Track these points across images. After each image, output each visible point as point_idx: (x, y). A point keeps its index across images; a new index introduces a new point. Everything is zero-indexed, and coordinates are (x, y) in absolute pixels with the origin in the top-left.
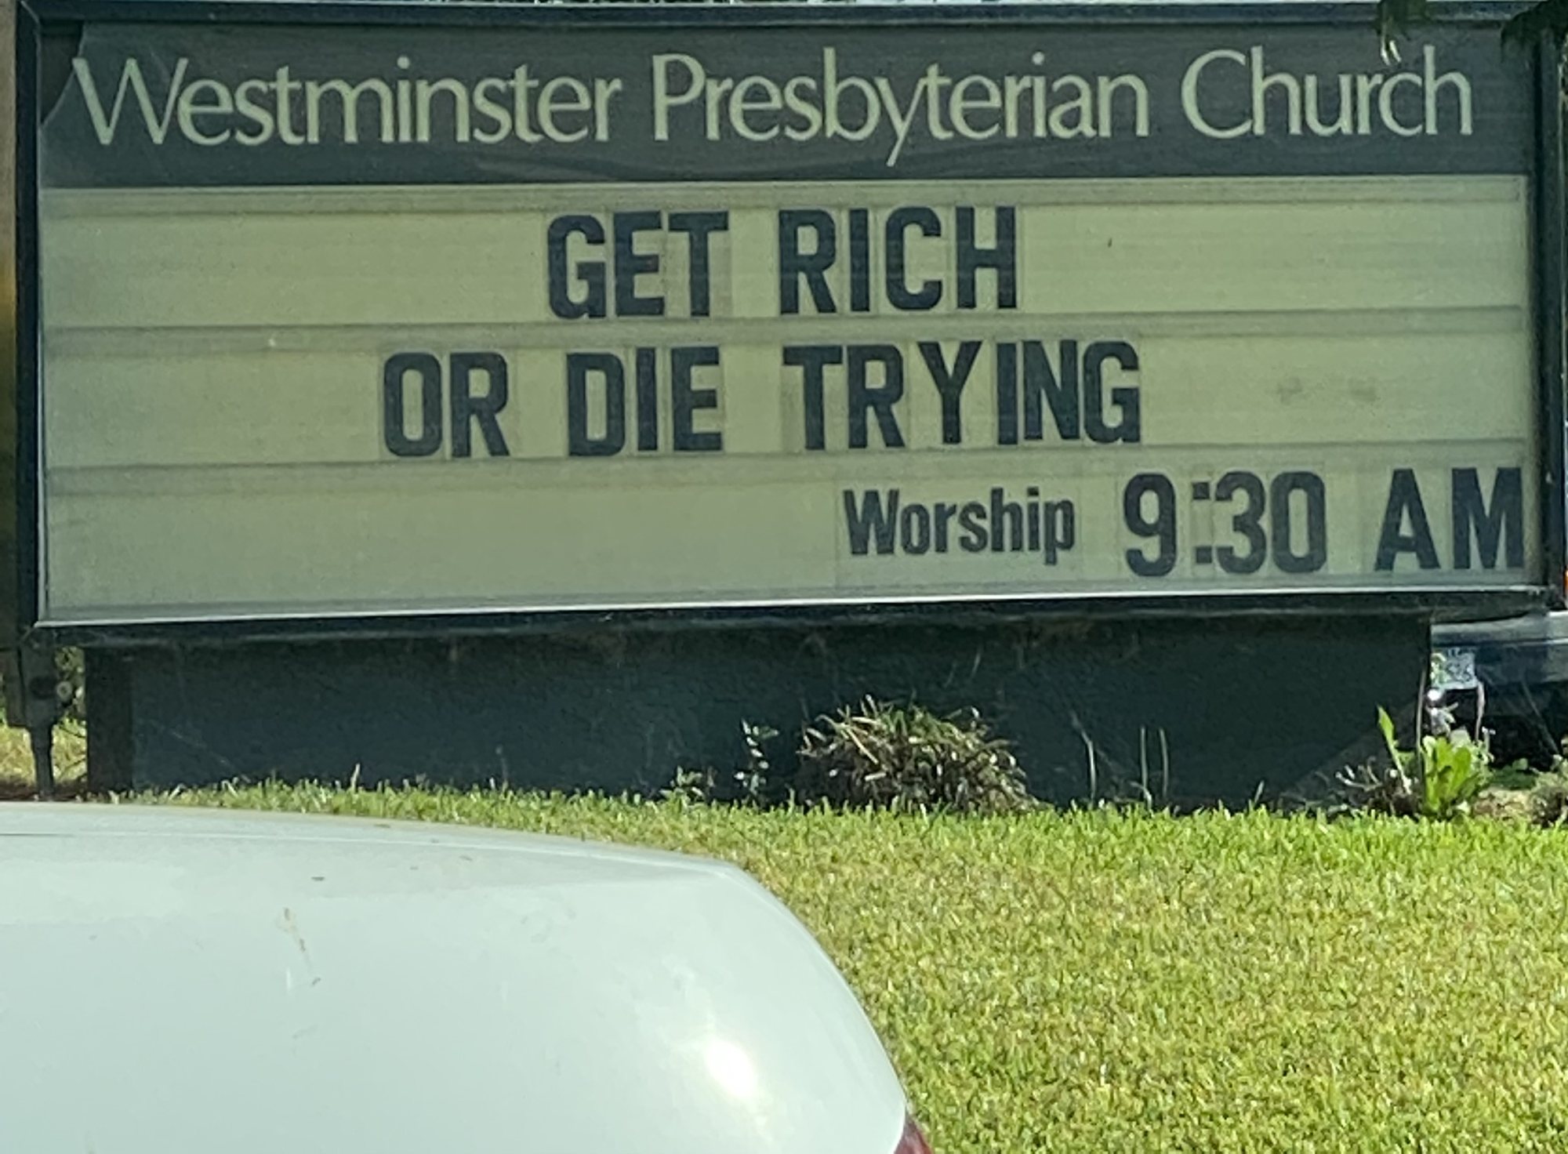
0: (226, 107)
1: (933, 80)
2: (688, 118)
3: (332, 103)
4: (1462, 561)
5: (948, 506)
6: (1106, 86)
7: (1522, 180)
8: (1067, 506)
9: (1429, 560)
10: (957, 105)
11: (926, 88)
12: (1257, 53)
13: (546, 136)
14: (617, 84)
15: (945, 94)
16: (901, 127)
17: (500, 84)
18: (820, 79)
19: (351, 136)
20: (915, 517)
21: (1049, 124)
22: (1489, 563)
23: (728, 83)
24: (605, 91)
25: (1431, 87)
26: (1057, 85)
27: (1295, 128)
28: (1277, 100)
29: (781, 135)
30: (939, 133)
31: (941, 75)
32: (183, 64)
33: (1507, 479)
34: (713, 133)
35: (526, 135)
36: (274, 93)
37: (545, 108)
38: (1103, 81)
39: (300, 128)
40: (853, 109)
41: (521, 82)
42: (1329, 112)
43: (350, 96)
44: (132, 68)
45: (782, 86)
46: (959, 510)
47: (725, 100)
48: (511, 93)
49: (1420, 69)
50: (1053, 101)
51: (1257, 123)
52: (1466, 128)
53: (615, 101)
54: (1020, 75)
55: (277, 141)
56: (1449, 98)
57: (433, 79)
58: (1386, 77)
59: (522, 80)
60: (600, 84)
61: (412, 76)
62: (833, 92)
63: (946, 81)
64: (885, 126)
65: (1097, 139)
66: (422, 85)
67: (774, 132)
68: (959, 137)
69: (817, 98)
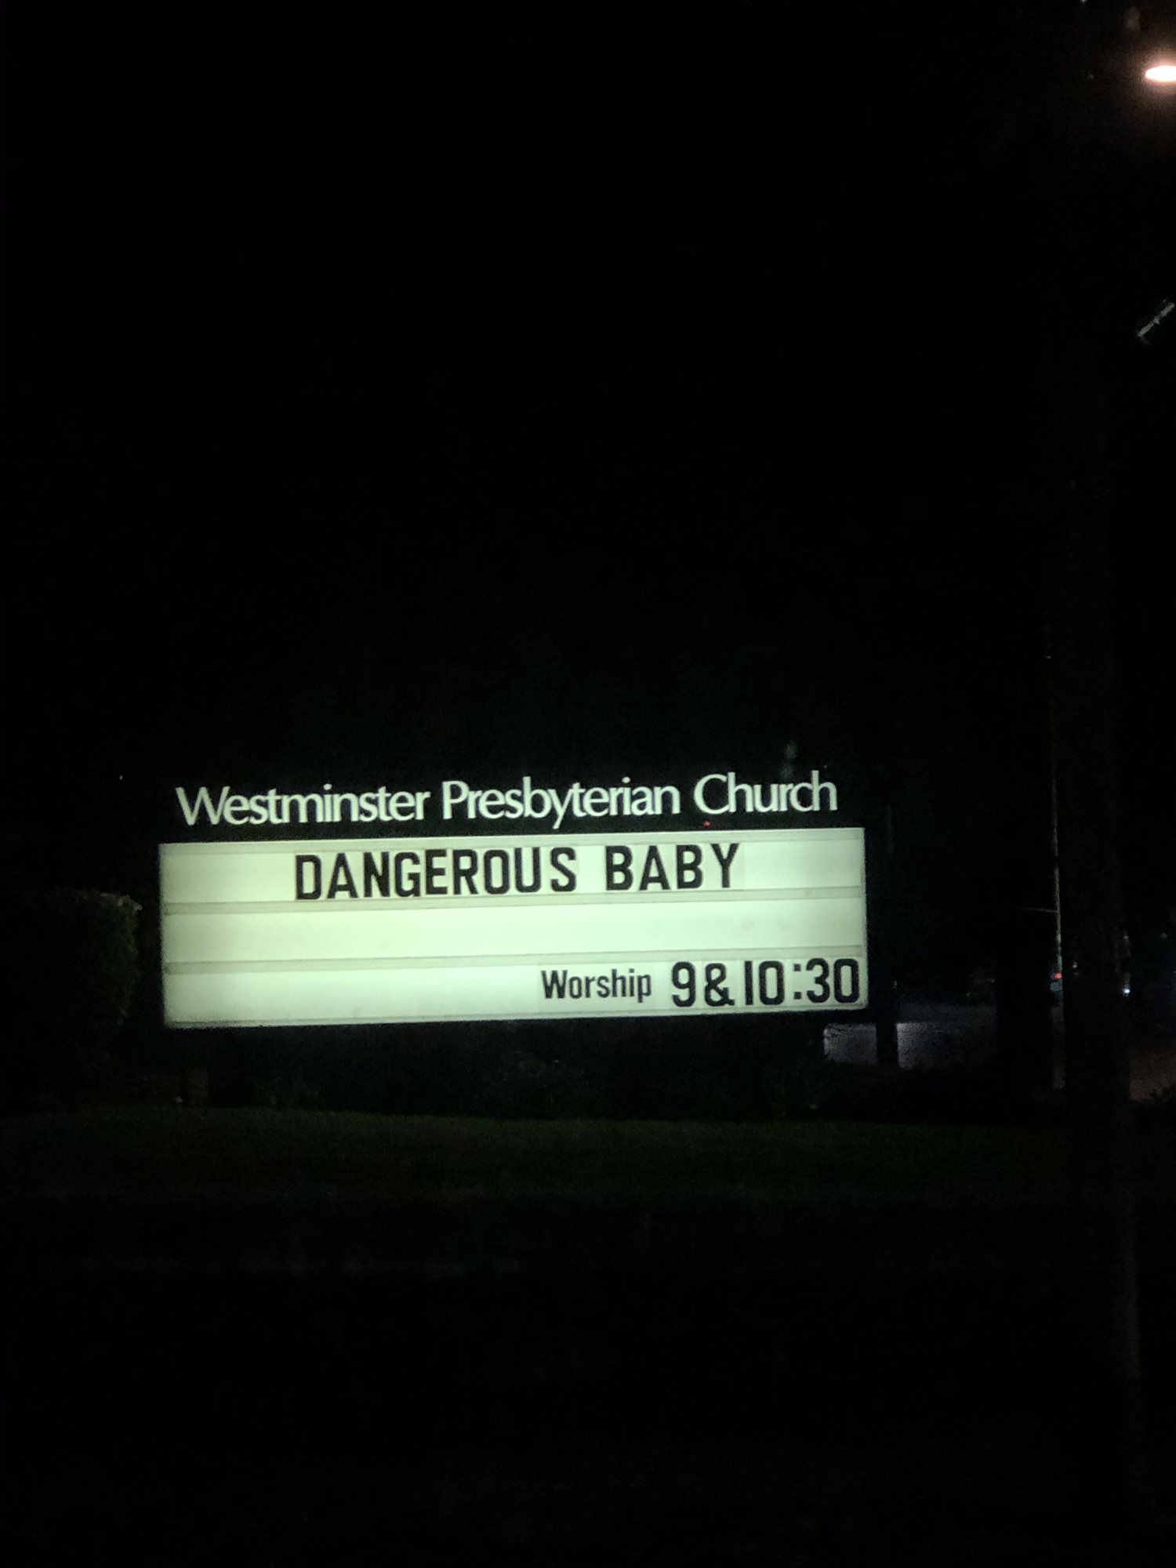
0: (245, 808)
1: (575, 790)
2: (460, 810)
3: (294, 807)
5: (591, 977)
6: (659, 791)
7: (859, 832)
8: (648, 977)
10: (587, 801)
11: (572, 795)
12: (732, 775)
13: (393, 817)
14: (427, 795)
15: (582, 796)
16: (561, 811)
17: (372, 796)
18: (522, 791)
19: (303, 820)
20: (575, 982)
21: (631, 809)
23: (479, 793)
25: (816, 789)
26: (635, 791)
27: (749, 809)
28: (741, 797)
29: (505, 815)
30: (578, 813)
31: (580, 788)
32: (226, 790)
34: (472, 815)
35: (385, 818)
36: (267, 801)
37: (394, 805)
38: (657, 789)
39: (279, 815)
40: (537, 804)
42: (766, 799)
43: (303, 801)
44: (203, 793)
45: (504, 792)
46: (596, 979)
47: (477, 800)
48: (377, 799)
49: (809, 781)
50: (633, 798)
51: (731, 807)
52: (833, 806)
53: (426, 802)
54: (617, 787)
55: (268, 822)
56: (824, 794)
57: (341, 793)
58: (795, 784)
59: (382, 793)
60: (419, 795)
61: (331, 792)
62: (528, 796)
63: (583, 791)
64: (553, 809)
65: (654, 815)
66: (336, 797)
67: (501, 814)
68: (588, 815)
69: (521, 799)
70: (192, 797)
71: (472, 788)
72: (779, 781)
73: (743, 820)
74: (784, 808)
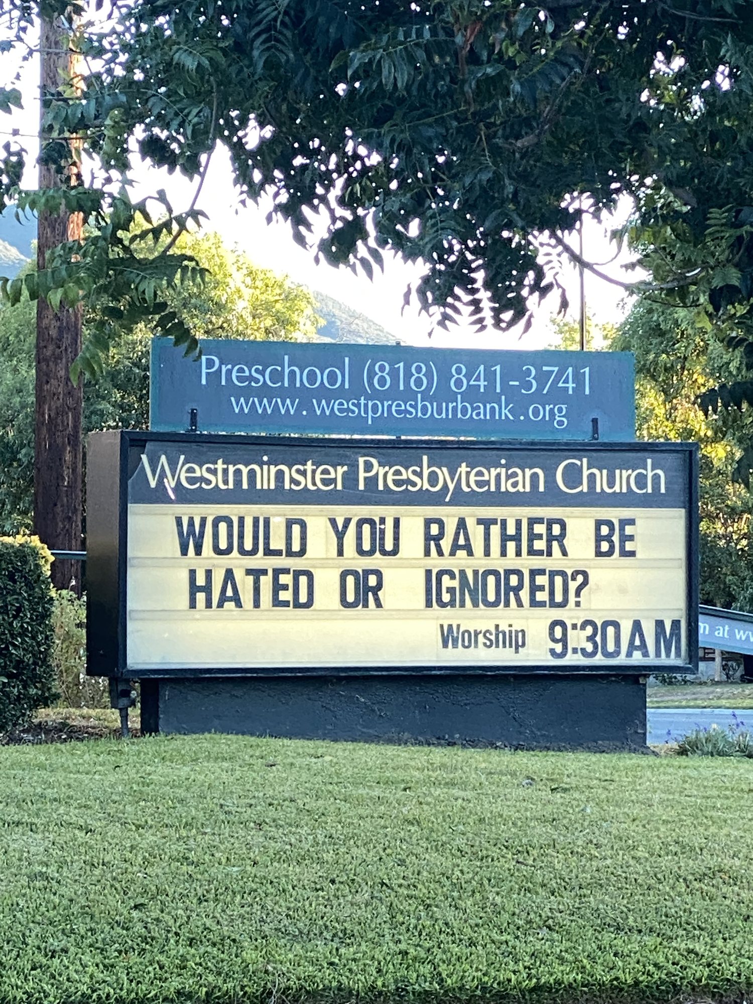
0: (198, 474)
1: (463, 469)
2: (371, 482)
3: (238, 472)
4: (658, 654)
6: (528, 472)
7: (684, 510)
9: (646, 654)
10: (472, 478)
11: (461, 473)
12: (585, 460)
13: (318, 487)
14: (345, 468)
15: (468, 473)
16: (451, 487)
17: (301, 468)
18: (421, 468)
19: (245, 486)
21: (506, 486)
22: (668, 655)
23: (387, 468)
24: (341, 470)
25: (650, 475)
26: (510, 472)
27: (599, 490)
28: (592, 477)
29: (407, 488)
30: (465, 489)
31: (467, 467)
32: (182, 457)
33: (676, 624)
34: (381, 487)
35: (311, 487)
36: (216, 469)
37: (318, 476)
38: (527, 470)
39: (226, 482)
40: (433, 479)
41: (309, 466)
42: (611, 484)
43: (245, 470)
44: (163, 459)
45: (407, 468)
47: (386, 475)
48: (305, 471)
49: (645, 468)
50: (508, 477)
52: (663, 491)
53: (344, 475)
54: (496, 467)
55: (216, 488)
56: (656, 478)
57: (276, 465)
58: (633, 471)
60: (339, 468)
61: (269, 463)
62: (426, 472)
63: (469, 469)
64: (446, 486)
65: (524, 492)
66: (272, 467)
67: (404, 487)
68: (473, 490)
69: (420, 475)
70: (154, 464)
71: (381, 464)
72: (621, 467)
73: (591, 499)
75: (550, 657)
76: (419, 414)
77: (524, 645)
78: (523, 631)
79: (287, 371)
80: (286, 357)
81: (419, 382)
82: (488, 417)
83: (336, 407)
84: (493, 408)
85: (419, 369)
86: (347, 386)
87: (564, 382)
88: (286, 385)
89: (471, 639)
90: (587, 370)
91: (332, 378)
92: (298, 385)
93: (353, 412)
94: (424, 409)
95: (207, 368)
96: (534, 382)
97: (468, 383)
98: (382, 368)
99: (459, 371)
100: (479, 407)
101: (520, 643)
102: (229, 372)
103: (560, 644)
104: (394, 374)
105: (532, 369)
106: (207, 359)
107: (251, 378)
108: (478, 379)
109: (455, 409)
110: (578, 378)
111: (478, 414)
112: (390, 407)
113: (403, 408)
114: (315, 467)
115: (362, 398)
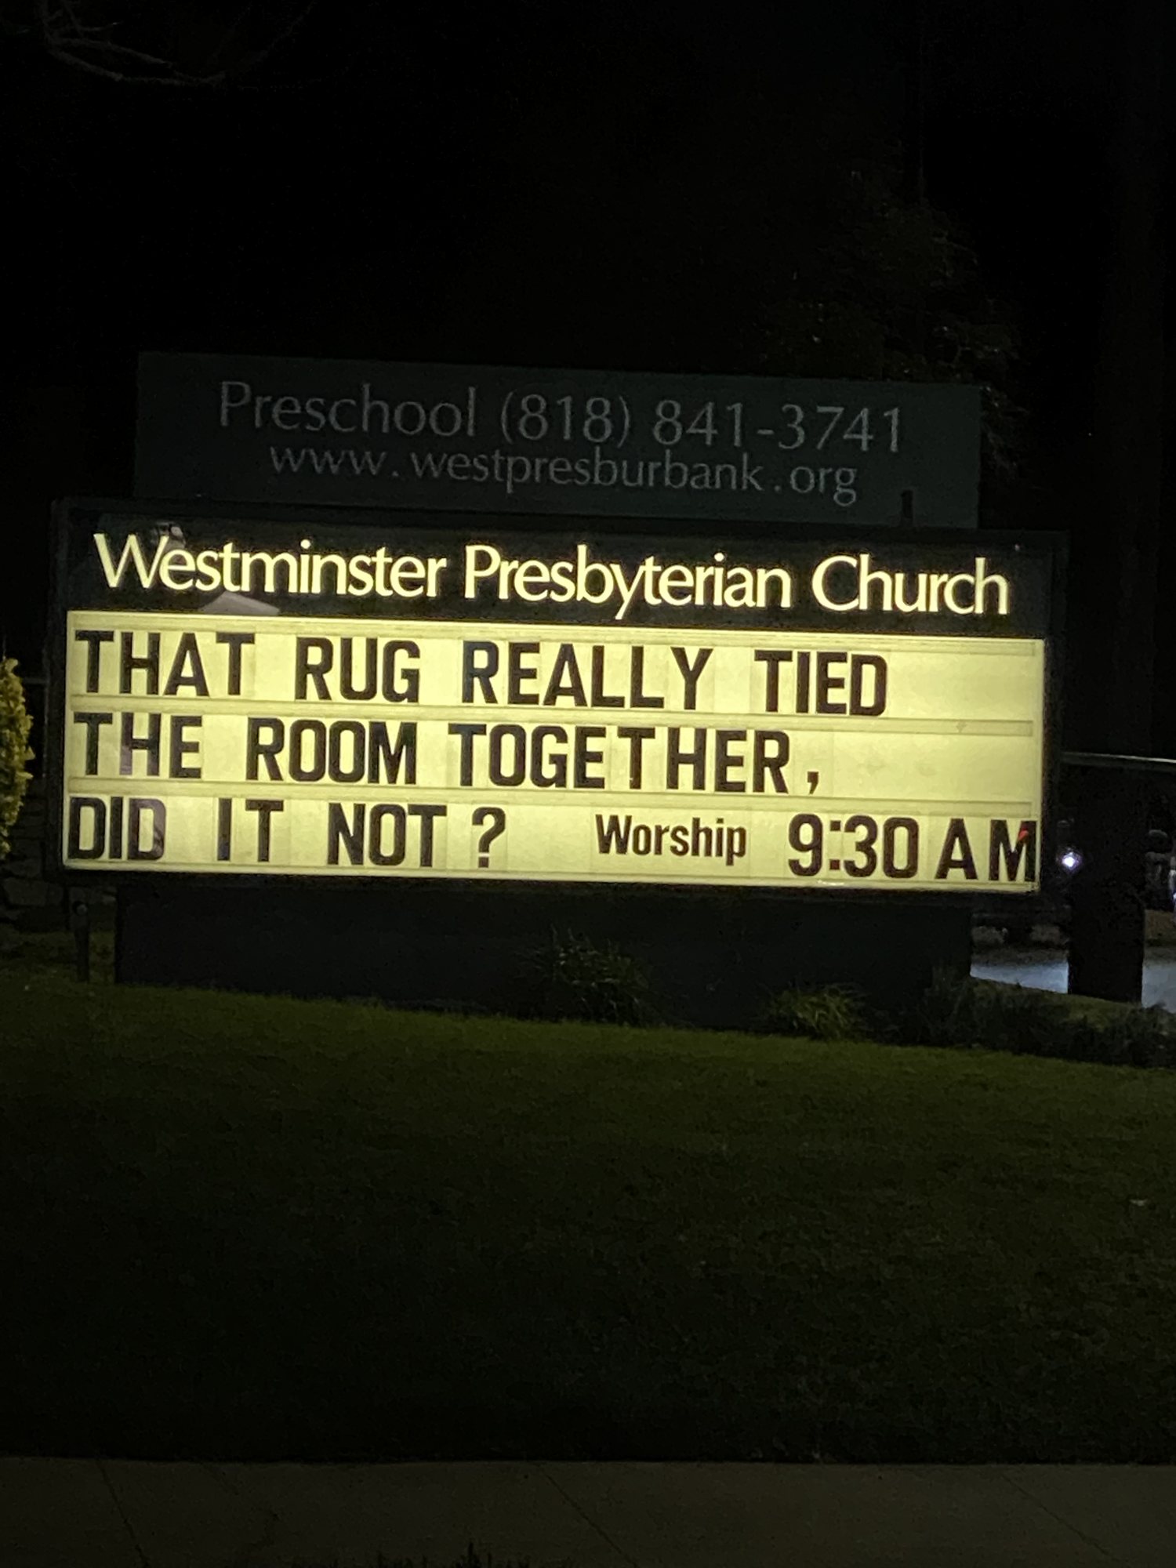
0: (190, 567)
1: (649, 567)
2: (488, 587)
3: (259, 568)
4: (994, 875)
5: (663, 828)
6: (763, 575)
7: (1039, 644)
9: (971, 874)
10: (665, 583)
11: (644, 574)
12: (865, 559)
13: (394, 591)
14: (443, 562)
15: (657, 577)
16: (627, 596)
17: (367, 560)
18: (575, 564)
19: (270, 587)
20: (642, 833)
21: (724, 597)
22: (1012, 877)
23: (515, 564)
25: (981, 584)
26: (731, 574)
27: (887, 606)
28: (876, 588)
29: (549, 597)
30: (650, 599)
31: (655, 564)
32: (164, 540)
33: (1026, 828)
34: (504, 594)
35: (383, 592)
36: (221, 560)
37: (396, 575)
38: (761, 572)
39: (237, 580)
40: (596, 583)
42: (911, 595)
43: (270, 562)
44: (132, 542)
45: (550, 565)
46: (671, 830)
47: (512, 576)
48: (374, 565)
49: (973, 572)
50: (727, 583)
51: (862, 602)
52: (1003, 610)
53: (441, 573)
54: (707, 566)
55: (222, 589)
56: (992, 591)
57: (324, 555)
58: (952, 575)
59: (381, 558)
60: (432, 562)
61: (311, 552)
62: (583, 572)
63: (658, 569)
64: (617, 592)
65: (755, 608)
66: (317, 558)
67: (544, 595)
68: (664, 603)
69: (573, 576)
70: (116, 549)
71: (507, 557)
72: (930, 570)
73: (877, 621)
74: (934, 608)
75: (790, 874)
76: (597, 480)
77: (741, 853)
78: (742, 832)
79: (367, 406)
80: (366, 388)
81: (598, 429)
82: (718, 485)
83: (450, 464)
84: (726, 473)
85: (598, 408)
86: (471, 432)
87: (853, 432)
88: (365, 427)
89: (652, 840)
90: (895, 412)
91: (445, 418)
92: (385, 430)
93: (480, 474)
94: (606, 473)
95: (231, 400)
96: (801, 432)
97: (684, 430)
98: (534, 405)
99: (669, 411)
100: (701, 470)
101: (736, 849)
102: (267, 409)
103: (810, 853)
104: (554, 414)
105: (798, 409)
106: (230, 387)
107: (305, 418)
108: (702, 424)
109: (659, 472)
110: (879, 426)
111: (700, 482)
112: (545, 469)
113: (569, 468)
114: (390, 560)
115: (497, 452)
